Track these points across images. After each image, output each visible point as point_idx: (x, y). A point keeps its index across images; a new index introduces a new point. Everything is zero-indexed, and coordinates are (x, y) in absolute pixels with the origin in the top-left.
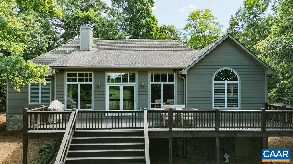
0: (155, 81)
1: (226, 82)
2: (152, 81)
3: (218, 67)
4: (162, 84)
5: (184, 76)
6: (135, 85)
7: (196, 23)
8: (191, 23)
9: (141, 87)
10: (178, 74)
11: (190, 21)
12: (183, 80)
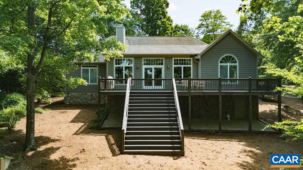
0: (177, 64)
1: (229, 64)
2: (175, 64)
3: (222, 54)
4: (182, 66)
5: (198, 60)
6: (163, 67)
7: (208, 23)
8: (204, 23)
9: (168, 68)
10: (193, 59)
11: (202, 21)
12: (198, 63)
